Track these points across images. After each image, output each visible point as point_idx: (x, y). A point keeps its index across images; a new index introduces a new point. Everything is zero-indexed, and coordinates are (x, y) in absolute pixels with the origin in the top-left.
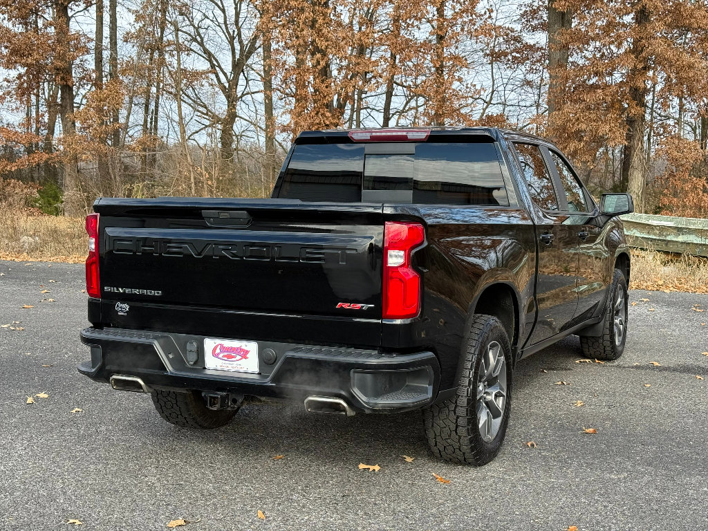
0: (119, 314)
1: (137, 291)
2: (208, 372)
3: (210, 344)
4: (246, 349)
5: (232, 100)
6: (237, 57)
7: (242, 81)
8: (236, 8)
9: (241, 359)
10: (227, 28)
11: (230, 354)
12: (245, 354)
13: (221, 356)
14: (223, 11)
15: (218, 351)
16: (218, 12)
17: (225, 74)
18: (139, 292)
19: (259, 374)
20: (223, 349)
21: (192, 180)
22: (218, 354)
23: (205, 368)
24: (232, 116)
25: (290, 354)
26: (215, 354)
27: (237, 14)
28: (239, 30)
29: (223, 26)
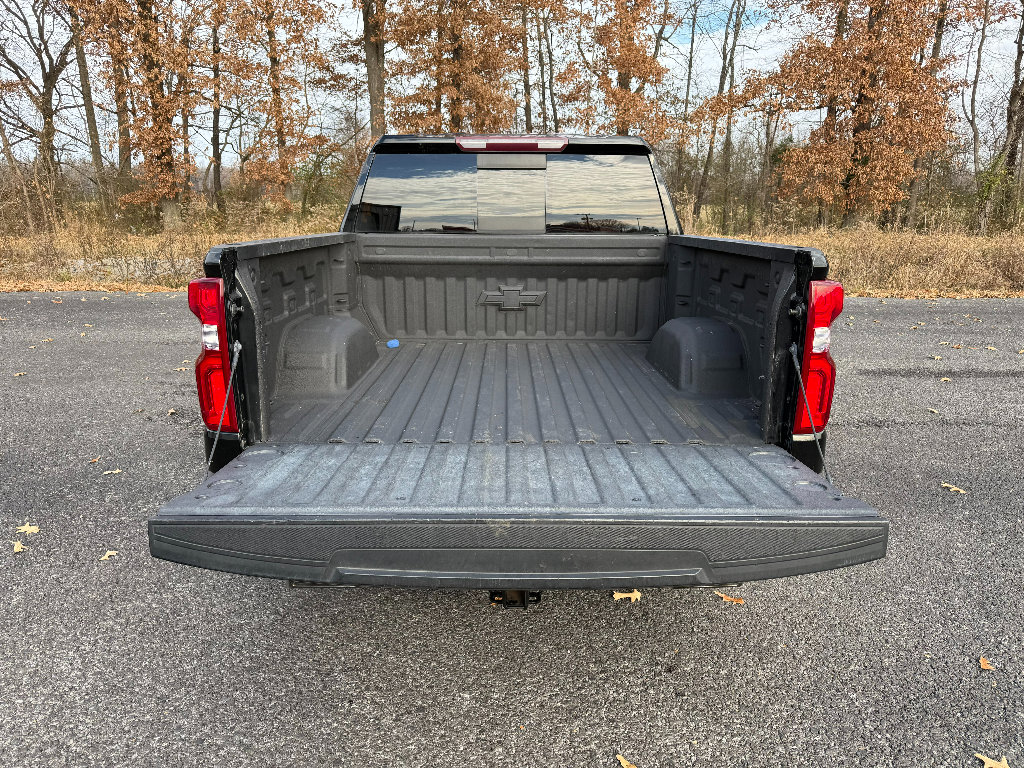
5: (48, 112)
6: (48, 70)
7: (55, 97)
8: (38, 21)
10: (32, 42)
14: (26, 23)
16: (20, 25)
17: (37, 88)
21: (25, 194)
24: (50, 131)
27: (41, 29)
28: (45, 43)
29: (27, 38)
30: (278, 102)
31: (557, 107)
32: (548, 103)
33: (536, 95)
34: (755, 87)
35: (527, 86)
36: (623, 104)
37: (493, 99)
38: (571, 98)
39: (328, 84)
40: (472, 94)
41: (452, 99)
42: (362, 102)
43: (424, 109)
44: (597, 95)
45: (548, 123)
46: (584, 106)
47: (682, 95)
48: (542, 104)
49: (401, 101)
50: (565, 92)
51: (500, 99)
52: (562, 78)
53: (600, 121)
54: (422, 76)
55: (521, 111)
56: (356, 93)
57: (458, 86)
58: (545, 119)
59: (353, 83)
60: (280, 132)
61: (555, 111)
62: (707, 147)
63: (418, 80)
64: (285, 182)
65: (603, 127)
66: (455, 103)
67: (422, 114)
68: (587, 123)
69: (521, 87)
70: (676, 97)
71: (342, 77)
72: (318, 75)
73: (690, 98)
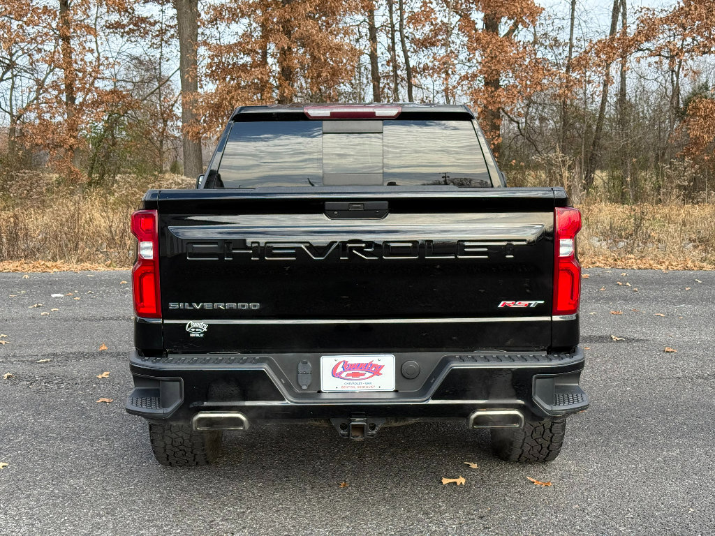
0: (191, 335)
1: (221, 306)
2: (324, 396)
3: (328, 362)
4: (379, 363)
9: (371, 376)
11: (355, 372)
12: (377, 370)
13: (344, 375)
15: (340, 369)
18: (225, 306)
19: (396, 391)
20: (346, 366)
22: (341, 373)
23: (320, 392)
25: (456, 365)
26: (334, 374)
30: (68, 52)
31: (409, 54)
32: (398, 48)
33: (383, 39)
34: (649, 29)
35: (373, 30)
36: (488, 50)
37: (331, 48)
38: (425, 43)
39: (127, 29)
40: (305, 42)
41: (283, 48)
42: (168, 50)
43: (248, 59)
44: (458, 39)
45: (399, 72)
46: (442, 52)
47: (564, 37)
48: (392, 49)
49: (219, 50)
50: (418, 35)
51: (339, 48)
52: (414, 19)
53: (462, 70)
54: (245, 21)
55: (365, 59)
56: (162, 40)
57: (288, 33)
58: (396, 67)
59: (157, 27)
60: (70, 88)
61: (407, 58)
62: (598, 99)
63: (240, 27)
64: (76, 147)
65: (466, 77)
66: (285, 53)
67: (244, 65)
68: (447, 73)
69: (365, 30)
70: (556, 40)
71: (144, 20)
72: (114, 17)
73: (574, 41)
